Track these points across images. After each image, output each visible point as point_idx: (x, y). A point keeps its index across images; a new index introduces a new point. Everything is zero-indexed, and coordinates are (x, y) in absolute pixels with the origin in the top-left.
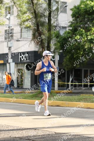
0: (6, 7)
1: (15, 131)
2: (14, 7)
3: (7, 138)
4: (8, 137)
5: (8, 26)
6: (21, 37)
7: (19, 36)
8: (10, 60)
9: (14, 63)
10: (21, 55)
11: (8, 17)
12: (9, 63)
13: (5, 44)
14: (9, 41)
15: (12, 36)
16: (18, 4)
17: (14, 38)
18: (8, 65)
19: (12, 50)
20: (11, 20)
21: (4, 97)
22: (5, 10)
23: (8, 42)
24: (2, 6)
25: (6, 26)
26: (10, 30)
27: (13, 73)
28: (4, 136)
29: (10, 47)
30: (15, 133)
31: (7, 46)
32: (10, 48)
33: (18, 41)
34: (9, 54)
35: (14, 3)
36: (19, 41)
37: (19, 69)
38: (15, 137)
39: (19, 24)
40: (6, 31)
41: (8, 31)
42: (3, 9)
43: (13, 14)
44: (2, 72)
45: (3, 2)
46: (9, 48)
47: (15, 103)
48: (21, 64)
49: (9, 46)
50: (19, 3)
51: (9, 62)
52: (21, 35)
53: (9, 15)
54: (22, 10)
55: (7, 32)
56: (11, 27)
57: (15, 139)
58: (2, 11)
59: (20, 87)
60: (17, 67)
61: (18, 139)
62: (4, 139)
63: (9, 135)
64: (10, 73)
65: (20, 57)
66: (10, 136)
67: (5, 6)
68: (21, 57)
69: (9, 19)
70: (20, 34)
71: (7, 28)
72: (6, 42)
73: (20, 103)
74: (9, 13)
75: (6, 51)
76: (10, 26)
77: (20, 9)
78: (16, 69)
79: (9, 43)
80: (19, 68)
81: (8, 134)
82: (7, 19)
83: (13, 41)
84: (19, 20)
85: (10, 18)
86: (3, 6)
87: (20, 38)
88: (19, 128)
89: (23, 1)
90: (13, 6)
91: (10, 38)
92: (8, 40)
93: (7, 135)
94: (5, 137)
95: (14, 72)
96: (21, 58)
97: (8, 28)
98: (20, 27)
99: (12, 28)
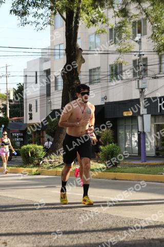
0: (134, 22)
1: (152, 230)
2: (148, 21)
3: (139, 240)
4: (141, 239)
5: (138, 53)
6: (160, 71)
7: (157, 70)
8: (143, 111)
9: (150, 115)
10: (161, 102)
11: (137, 38)
12: (142, 116)
13: (135, 83)
14: (140, 79)
15: (145, 70)
16: (153, 16)
17: (148, 73)
18: (139, 118)
19: (145, 94)
20: (142, 44)
21: (134, 172)
22: (132, 27)
23: (138, 81)
24: (126, 20)
25: (135, 53)
26: (142, 60)
27: (149, 133)
28: (134, 237)
29: (142, 89)
30: (152, 232)
31: (137, 87)
32: (142, 91)
33: (155, 78)
34: (141, 100)
35: (147, 15)
36: (158, 78)
37: (159, 125)
38: (153, 239)
39: (156, 50)
40: (135, 62)
41: (139, 62)
42: (128, 26)
43: (145, 34)
44: (130, 130)
45: (128, 14)
46: (140, 90)
47: (152, 182)
48: (161, 117)
49: (140, 87)
50: (155, 14)
51: (141, 113)
52: (160, 68)
53: (140, 35)
54: (159, 27)
55: (137, 64)
56: (143, 55)
57: (152, 242)
58: (127, 29)
59: (161, 156)
60: (155, 122)
61: (157, 242)
62: (134, 243)
63: (143, 236)
64: (144, 131)
65: (159, 104)
66: (144, 238)
67: (132, 21)
68: (161, 104)
69: (139, 42)
70: (157, 66)
71: (137, 57)
72: (135, 80)
73: (161, 182)
74: (139, 32)
75: (136, 95)
76: (141, 53)
77: (156, 25)
78: (153, 126)
79: (140, 81)
80: (158, 123)
81: (141, 235)
82: (137, 41)
83: (147, 78)
84: (156, 44)
85: (140, 39)
86: (128, 20)
87: (159, 74)
88: (158, 224)
89: (161, 12)
90: (145, 20)
91: (143, 73)
92: (138, 77)
93: (138, 236)
94: (135, 239)
95: (149, 131)
96: (160, 106)
97: (139, 58)
98: (158, 54)
99: (145, 56)
